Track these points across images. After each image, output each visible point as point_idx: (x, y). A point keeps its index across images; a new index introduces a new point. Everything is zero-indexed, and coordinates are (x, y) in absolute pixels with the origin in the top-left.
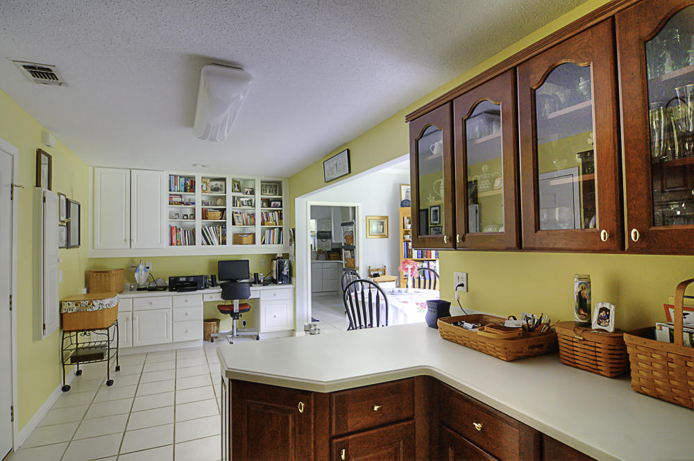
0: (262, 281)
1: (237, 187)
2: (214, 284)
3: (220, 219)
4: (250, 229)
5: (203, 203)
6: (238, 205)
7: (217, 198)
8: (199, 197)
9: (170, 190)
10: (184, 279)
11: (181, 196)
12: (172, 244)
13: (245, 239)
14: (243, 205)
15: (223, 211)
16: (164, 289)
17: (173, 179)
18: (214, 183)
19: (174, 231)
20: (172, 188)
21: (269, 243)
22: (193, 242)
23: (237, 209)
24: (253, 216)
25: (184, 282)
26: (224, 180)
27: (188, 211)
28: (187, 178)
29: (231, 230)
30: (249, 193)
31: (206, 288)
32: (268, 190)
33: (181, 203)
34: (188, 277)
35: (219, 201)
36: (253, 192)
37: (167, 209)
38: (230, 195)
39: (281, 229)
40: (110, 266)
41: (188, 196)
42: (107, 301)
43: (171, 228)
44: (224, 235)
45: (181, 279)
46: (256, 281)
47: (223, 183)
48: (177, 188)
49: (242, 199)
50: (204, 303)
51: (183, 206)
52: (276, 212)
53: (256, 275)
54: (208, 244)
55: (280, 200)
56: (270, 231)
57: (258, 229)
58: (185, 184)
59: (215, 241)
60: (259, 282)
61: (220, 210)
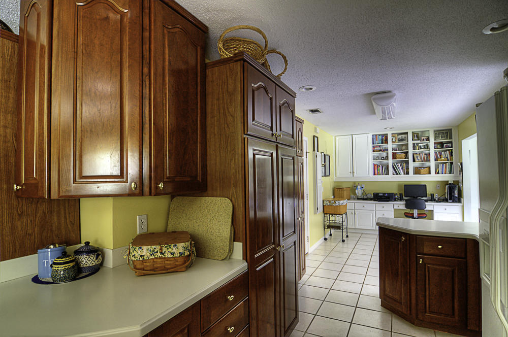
0: (437, 199)
1: (416, 137)
2: (401, 199)
3: (405, 158)
4: (427, 164)
5: (393, 149)
6: (417, 148)
7: (403, 145)
8: (390, 146)
9: (373, 144)
10: (382, 195)
11: (380, 146)
12: (375, 174)
13: (422, 171)
14: (421, 148)
15: (407, 153)
16: (371, 199)
17: (375, 137)
18: (400, 136)
19: (376, 167)
20: (375, 142)
21: (442, 173)
22: (387, 173)
23: (417, 151)
24: (429, 154)
25: (381, 196)
26: (407, 133)
27: (384, 154)
28: (382, 135)
29: (412, 165)
30: (425, 140)
31: (395, 200)
32: (440, 136)
33: (380, 150)
34: (384, 194)
35: (404, 147)
36: (428, 139)
37: (371, 154)
38: (411, 143)
39: (452, 163)
40: (344, 186)
41: (384, 146)
42: (341, 202)
43: (374, 165)
44: (407, 168)
45: (380, 195)
46: (432, 199)
47: (406, 136)
48: (378, 142)
49: (420, 145)
50: (394, 209)
51: (381, 152)
52: (448, 151)
53: (432, 195)
54: (397, 174)
55: (451, 142)
56: (443, 165)
57: (432, 164)
58: (382, 139)
59: (402, 173)
60: (435, 200)
61: (404, 153)
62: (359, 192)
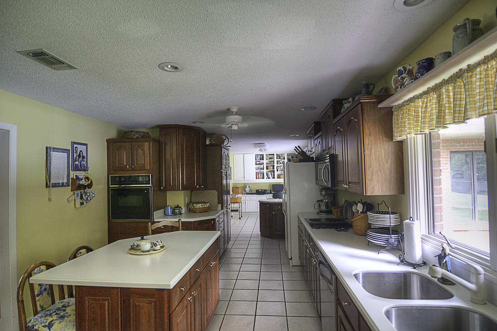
1: (278, 157)
2: (271, 193)
3: (273, 169)
5: (267, 164)
7: (271, 161)
8: (265, 161)
9: (256, 160)
11: (259, 161)
12: (256, 178)
13: (281, 176)
14: (281, 163)
15: (274, 166)
16: (255, 194)
17: (257, 156)
18: (270, 156)
22: (263, 178)
23: (279, 165)
26: (274, 154)
27: (262, 166)
28: (261, 155)
29: (276, 173)
31: (268, 194)
32: (290, 157)
33: (259, 164)
34: (262, 190)
35: (272, 163)
36: (284, 159)
37: (255, 166)
38: (276, 160)
40: (238, 186)
41: (262, 161)
42: (239, 195)
43: (256, 173)
44: (274, 175)
45: (259, 191)
47: (273, 156)
48: (258, 159)
49: (280, 161)
54: (269, 178)
58: (261, 158)
59: (271, 177)
61: (272, 166)
62: (247, 189)
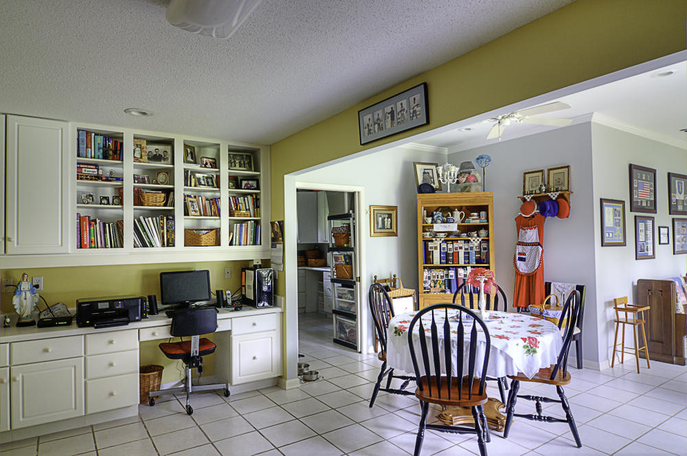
0: (229, 302)
1: (190, 155)
2: (153, 311)
3: (165, 205)
4: (211, 222)
5: (136, 178)
6: (193, 184)
7: (159, 171)
8: (129, 169)
9: (78, 156)
10: (106, 305)
11: (96, 166)
12: (81, 246)
13: (205, 238)
14: (200, 184)
15: (169, 192)
16: (69, 322)
17: (85, 136)
18: (152, 148)
19: (86, 224)
20: (82, 151)
21: (240, 245)
22: (119, 243)
24: (215, 201)
25: (107, 310)
26: (170, 142)
27: (108, 190)
28: (107, 137)
29: (182, 223)
30: (209, 165)
31: (143, 317)
32: (237, 161)
33: (98, 177)
34: (112, 302)
35: (161, 177)
37: (73, 187)
38: (180, 167)
39: (257, 223)
41: (108, 167)
43: (80, 218)
44: (172, 231)
45: (101, 306)
46: (220, 303)
47: (168, 148)
48: (91, 152)
49: (198, 175)
50: (140, 342)
51: (100, 182)
52: (249, 197)
53: (219, 293)
54: (145, 245)
55: (256, 179)
56: (241, 226)
57: (224, 222)
58: (106, 146)
59: (157, 240)
60: (225, 305)
61: (164, 190)
62: (24, 303)
